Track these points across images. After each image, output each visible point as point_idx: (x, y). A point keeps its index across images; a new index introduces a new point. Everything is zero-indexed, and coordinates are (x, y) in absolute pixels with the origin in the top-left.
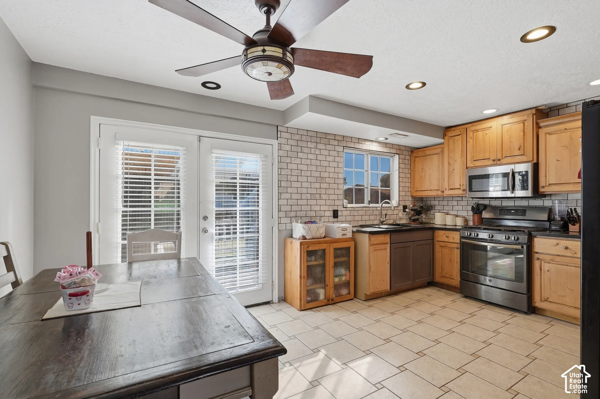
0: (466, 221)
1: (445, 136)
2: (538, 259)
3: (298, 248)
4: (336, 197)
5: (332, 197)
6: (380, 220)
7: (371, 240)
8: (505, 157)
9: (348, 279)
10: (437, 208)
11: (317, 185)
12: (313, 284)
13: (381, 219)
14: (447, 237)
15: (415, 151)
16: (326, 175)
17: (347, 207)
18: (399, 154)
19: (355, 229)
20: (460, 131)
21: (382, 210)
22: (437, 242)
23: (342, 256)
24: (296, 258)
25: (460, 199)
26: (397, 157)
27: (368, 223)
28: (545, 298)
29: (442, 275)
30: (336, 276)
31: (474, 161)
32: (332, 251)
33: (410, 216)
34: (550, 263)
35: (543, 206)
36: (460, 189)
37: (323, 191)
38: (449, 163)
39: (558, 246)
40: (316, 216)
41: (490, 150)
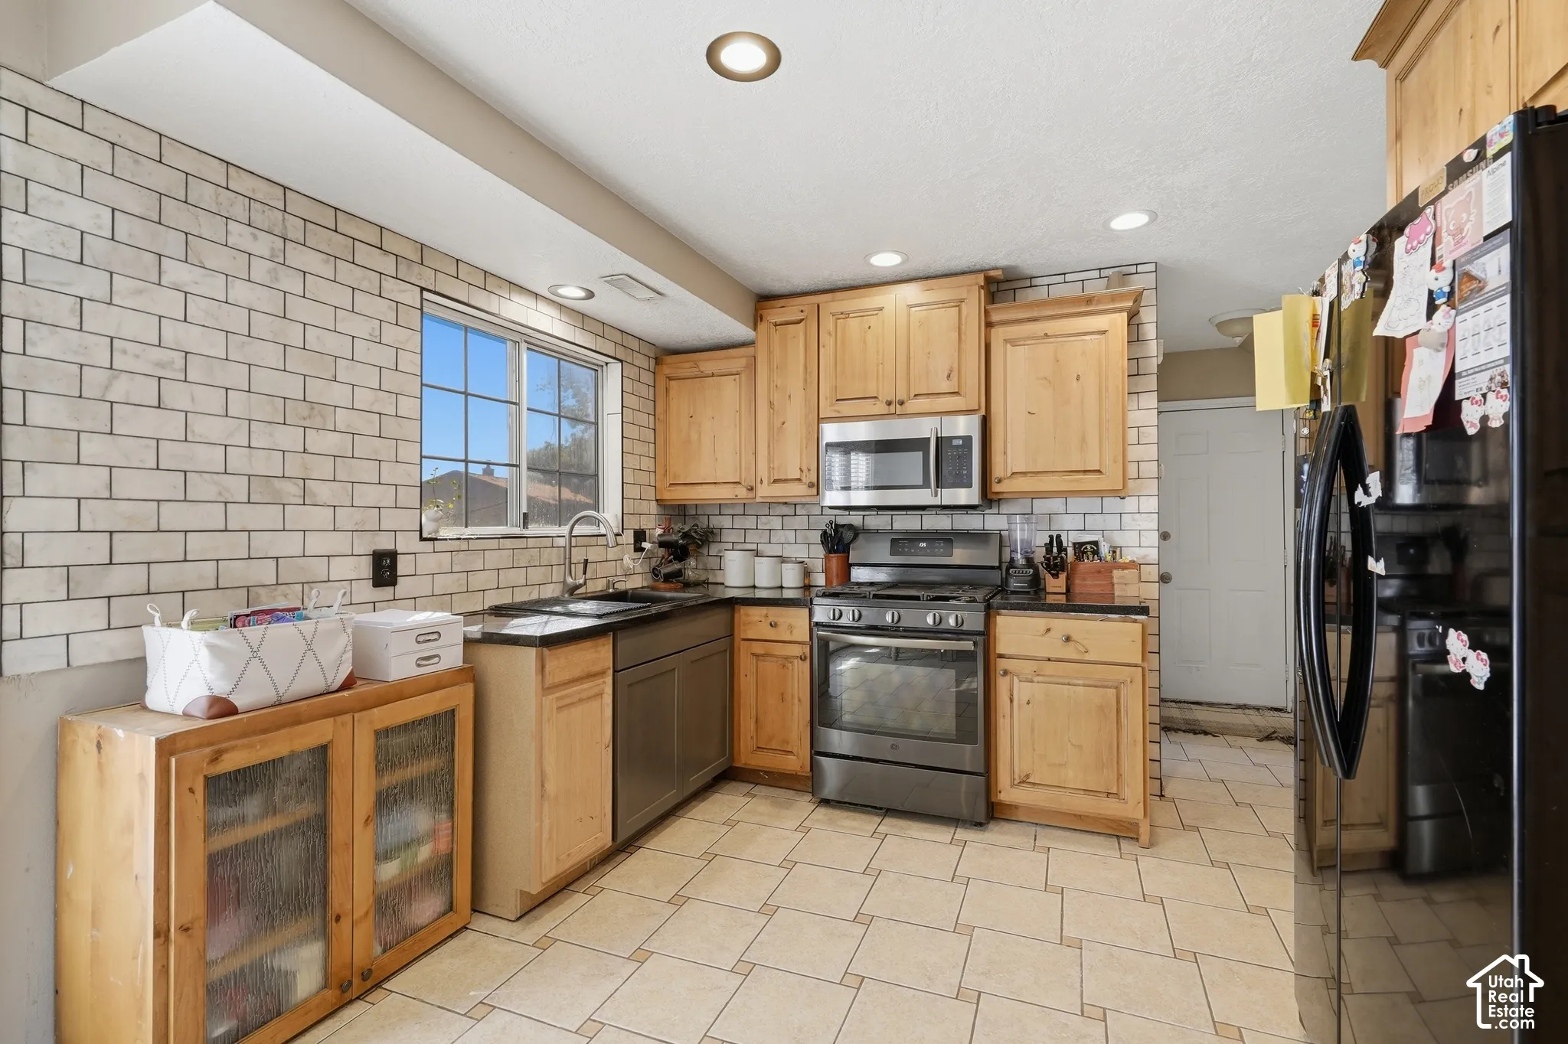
0: (807, 573)
1: (759, 318)
2: (1006, 673)
3: (142, 776)
4: (386, 496)
5: (370, 495)
6: (564, 582)
7: (547, 669)
8: (915, 395)
9: (443, 846)
10: (729, 537)
11: (289, 438)
12: (250, 939)
13: (569, 580)
14: (774, 625)
15: (669, 359)
16: (338, 394)
17: (436, 539)
18: (621, 361)
19: (475, 630)
20: (802, 311)
21: (571, 547)
22: (742, 642)
23: (418, 752)
24: (129, 828)
25: (789, 510)
26: (615, 368)
27: (522, 596)
28: (1022, 775)
29: (757, 742)
30: (383, 856)
31: (837, 400)
32: (365, 746)
33: (654, 562)
34: (1032, 681)
35: (984, 530)
36: (799, 480)
37: (325, 468)
38: (771, 404)
39: (1049, 634)
40: (277, 584)
41: (878, 371)
